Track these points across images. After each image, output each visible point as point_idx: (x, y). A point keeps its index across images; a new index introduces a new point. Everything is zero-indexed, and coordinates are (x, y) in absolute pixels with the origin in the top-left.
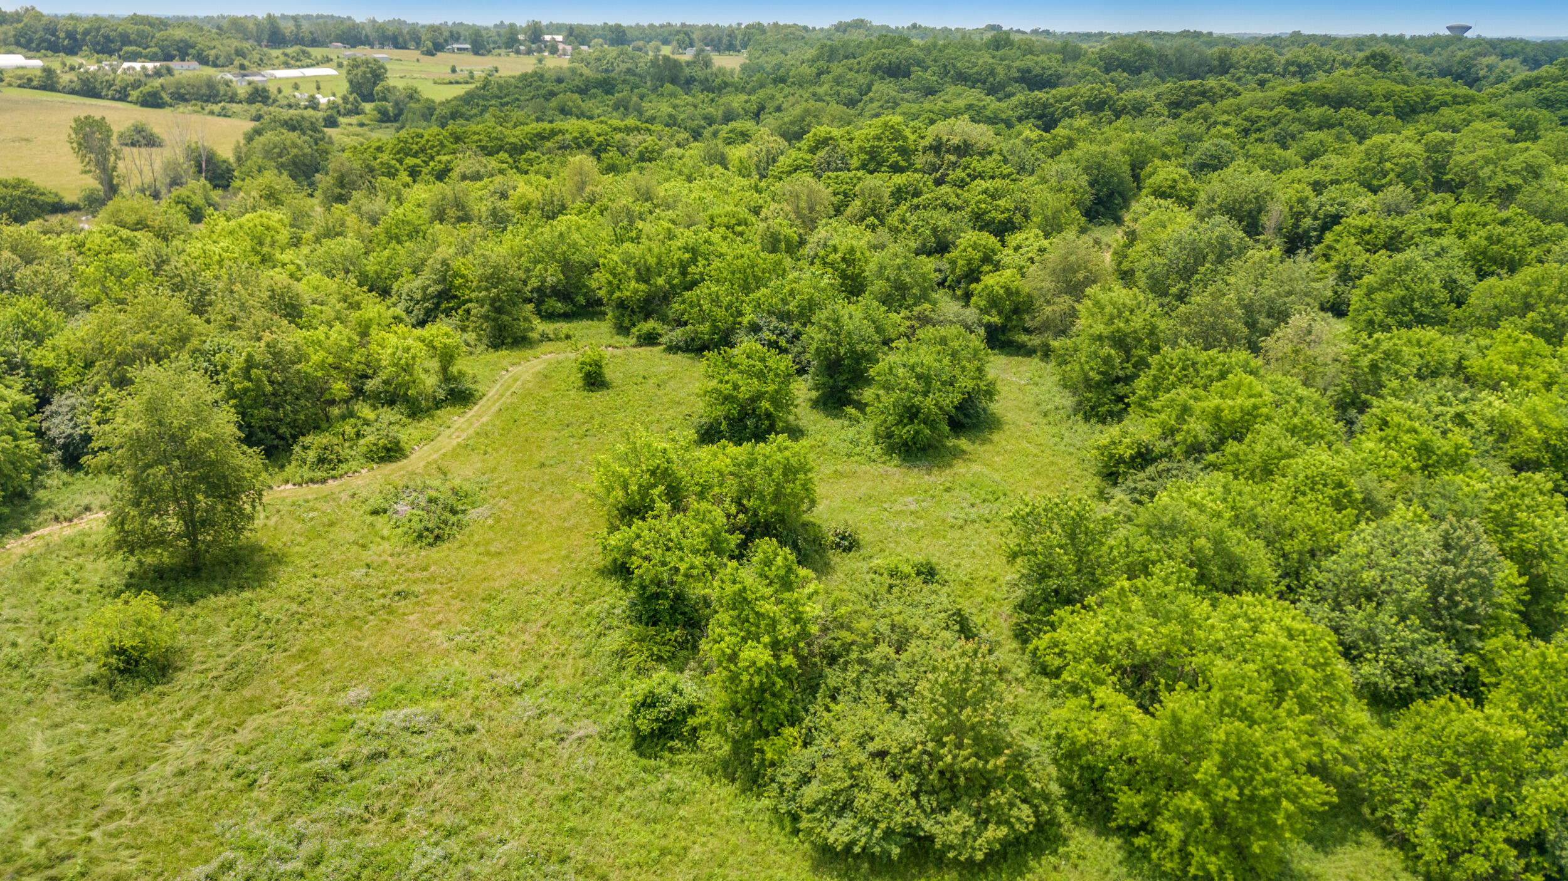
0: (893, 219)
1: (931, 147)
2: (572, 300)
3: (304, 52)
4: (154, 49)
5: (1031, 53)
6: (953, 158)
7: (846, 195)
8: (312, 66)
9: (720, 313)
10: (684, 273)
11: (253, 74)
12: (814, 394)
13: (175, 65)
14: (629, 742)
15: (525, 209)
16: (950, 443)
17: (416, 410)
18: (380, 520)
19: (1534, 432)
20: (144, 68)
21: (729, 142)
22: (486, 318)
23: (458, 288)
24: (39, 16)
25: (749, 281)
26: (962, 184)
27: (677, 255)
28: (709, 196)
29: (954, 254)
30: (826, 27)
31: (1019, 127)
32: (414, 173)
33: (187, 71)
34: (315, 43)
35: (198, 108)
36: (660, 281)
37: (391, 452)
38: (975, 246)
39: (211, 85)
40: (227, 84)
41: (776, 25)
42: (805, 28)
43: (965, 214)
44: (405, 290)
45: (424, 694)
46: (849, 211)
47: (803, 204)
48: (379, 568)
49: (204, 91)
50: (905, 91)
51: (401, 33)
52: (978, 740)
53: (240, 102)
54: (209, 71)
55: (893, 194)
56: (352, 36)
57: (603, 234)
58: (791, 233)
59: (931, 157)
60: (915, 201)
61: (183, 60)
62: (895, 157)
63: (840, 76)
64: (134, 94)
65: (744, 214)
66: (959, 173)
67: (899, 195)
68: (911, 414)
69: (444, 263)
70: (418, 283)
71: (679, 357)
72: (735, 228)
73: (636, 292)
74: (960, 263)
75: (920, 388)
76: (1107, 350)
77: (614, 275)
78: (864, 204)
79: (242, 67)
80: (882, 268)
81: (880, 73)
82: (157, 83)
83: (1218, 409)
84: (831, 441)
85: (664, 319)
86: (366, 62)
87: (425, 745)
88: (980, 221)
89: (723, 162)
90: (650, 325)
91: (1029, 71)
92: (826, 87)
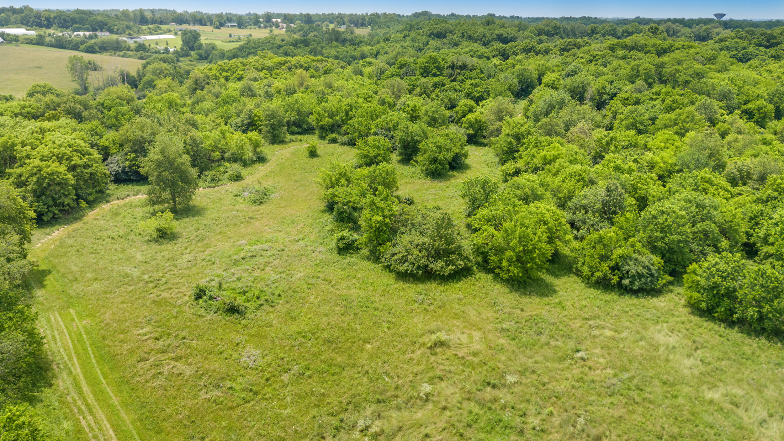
0: (433, 95)
1: (450, 67)
2: (301, 127)
3: (158, 27)
4: (88, 26)
5: (504, 27)
6: (459, 71)
7: (414, 86)
8: (162, 34)
9: (362, 128)
10: (347, 114)
11: (136, 38)
12: (399, 158)
13: (99, 34)
14: (336, 252)
15: (279, 92)
16: (450, 173)
17: (245, 164)
18: (238, 199)
19: (662, 165)
20: (84, 35)
21: (364, 66)
22: (269, 132)
23: (256, 121)
24: (31, 10)
25: (373, 116)
26: (462, 81)
27: (344, 107)
28: (356, 86)
29: (457, 109)
30: (410, 14)
31: (492, 59)
32: (227, 79)
33: (104, 36)
34: (162, 23)
35: (112, 53)
36: (338, 118)
37: (238, 178)
38: (466, 105)
39: (117, 42)
40: (125, 41)
41: (385, 14)
42: (399, 15)
43: (463, 93)
44: (234, 122)
45: (266, 241)
46: (415, 93)
47: (395, 90)
48: (241, 211)
49: (115, 45)
50: (444, 44)
51: (204, 19)
52: (446, 239)
53: (132, 51)
54: (115, 37)
55: (433, 86)
56: (180, 19)
57: (313, 101)
58: (391, 100)
59: (450, 71)
60: (443, 88)
61: (102, 31)
62: (435, 71)
63: (415, 38)
64: (82, 47)
65: (371, 93)
66: (461, 77)
67: (436, 85)
68: (435, 160)
69: (250, 111)
70: (239, 119)
71: (346, 147)
72: (367, 98)
73: (328, 122)
74: (460, 112)
75: (438, 150)
76: (510, 139)
77: (319, 116)
78: (421, 89)
79: (130, 34)
80: (427, 111)
81: (432, 36)
82: (93, 41)
83: (545, 156)
84: (405, 173)
85: (339, 133)
86: (191, 32)
87: (269, 253)
88: (469, 96)
89: (361, 74)
90: (334, 135)
91: (502, 35)
92: (408, 43)
